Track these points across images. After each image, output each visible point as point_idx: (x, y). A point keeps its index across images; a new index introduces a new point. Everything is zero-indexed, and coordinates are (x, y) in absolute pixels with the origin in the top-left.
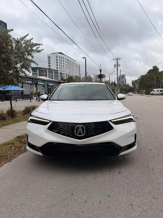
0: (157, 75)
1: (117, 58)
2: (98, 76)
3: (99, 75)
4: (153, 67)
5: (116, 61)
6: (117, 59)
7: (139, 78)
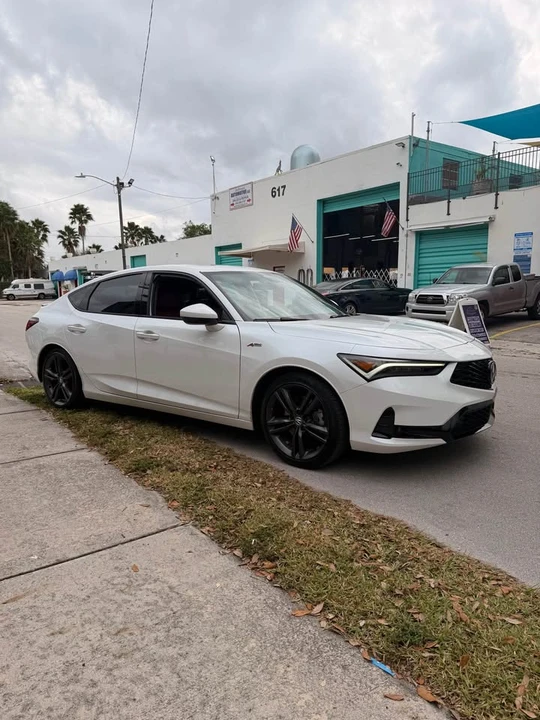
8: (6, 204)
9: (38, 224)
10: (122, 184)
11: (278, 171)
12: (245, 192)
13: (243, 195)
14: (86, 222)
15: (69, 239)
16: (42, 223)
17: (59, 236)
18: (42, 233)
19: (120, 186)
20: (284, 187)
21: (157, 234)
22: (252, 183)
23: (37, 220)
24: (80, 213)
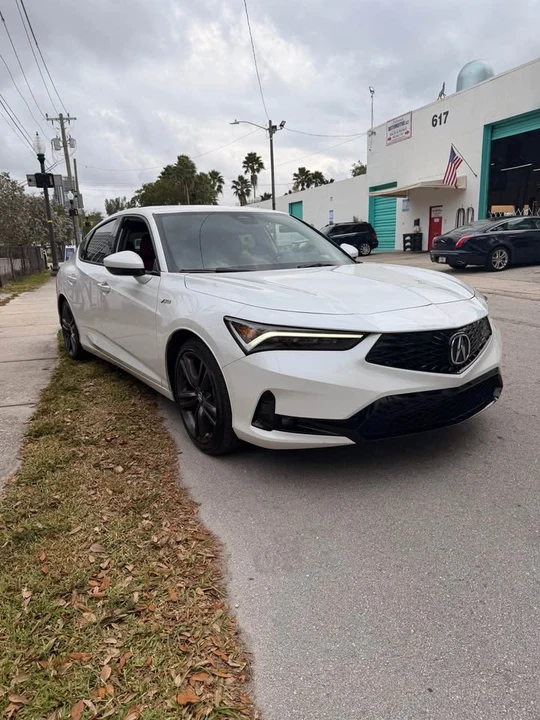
0: (193, 186)
1: (61, 115)
2: (33, 179)
3: (37, 175)
4: (179, 158)
5: (57, 124)
6: (61, 118)
7: (138, 192)
8: (187, 158)
9: (214, 175)
10: (275, 127)
11: (440, 96)
12: (403, 123)
13: (400, 128)
14: (258, 171)
15: (243, 188)
16: (217, 174)
17: (233, 187)
18: (218, 184)
19: (272, 129)
20: (446, 113)
21: (327, 177)
22: (411, 113)
23: (213, 172)
24: (252, 161)
